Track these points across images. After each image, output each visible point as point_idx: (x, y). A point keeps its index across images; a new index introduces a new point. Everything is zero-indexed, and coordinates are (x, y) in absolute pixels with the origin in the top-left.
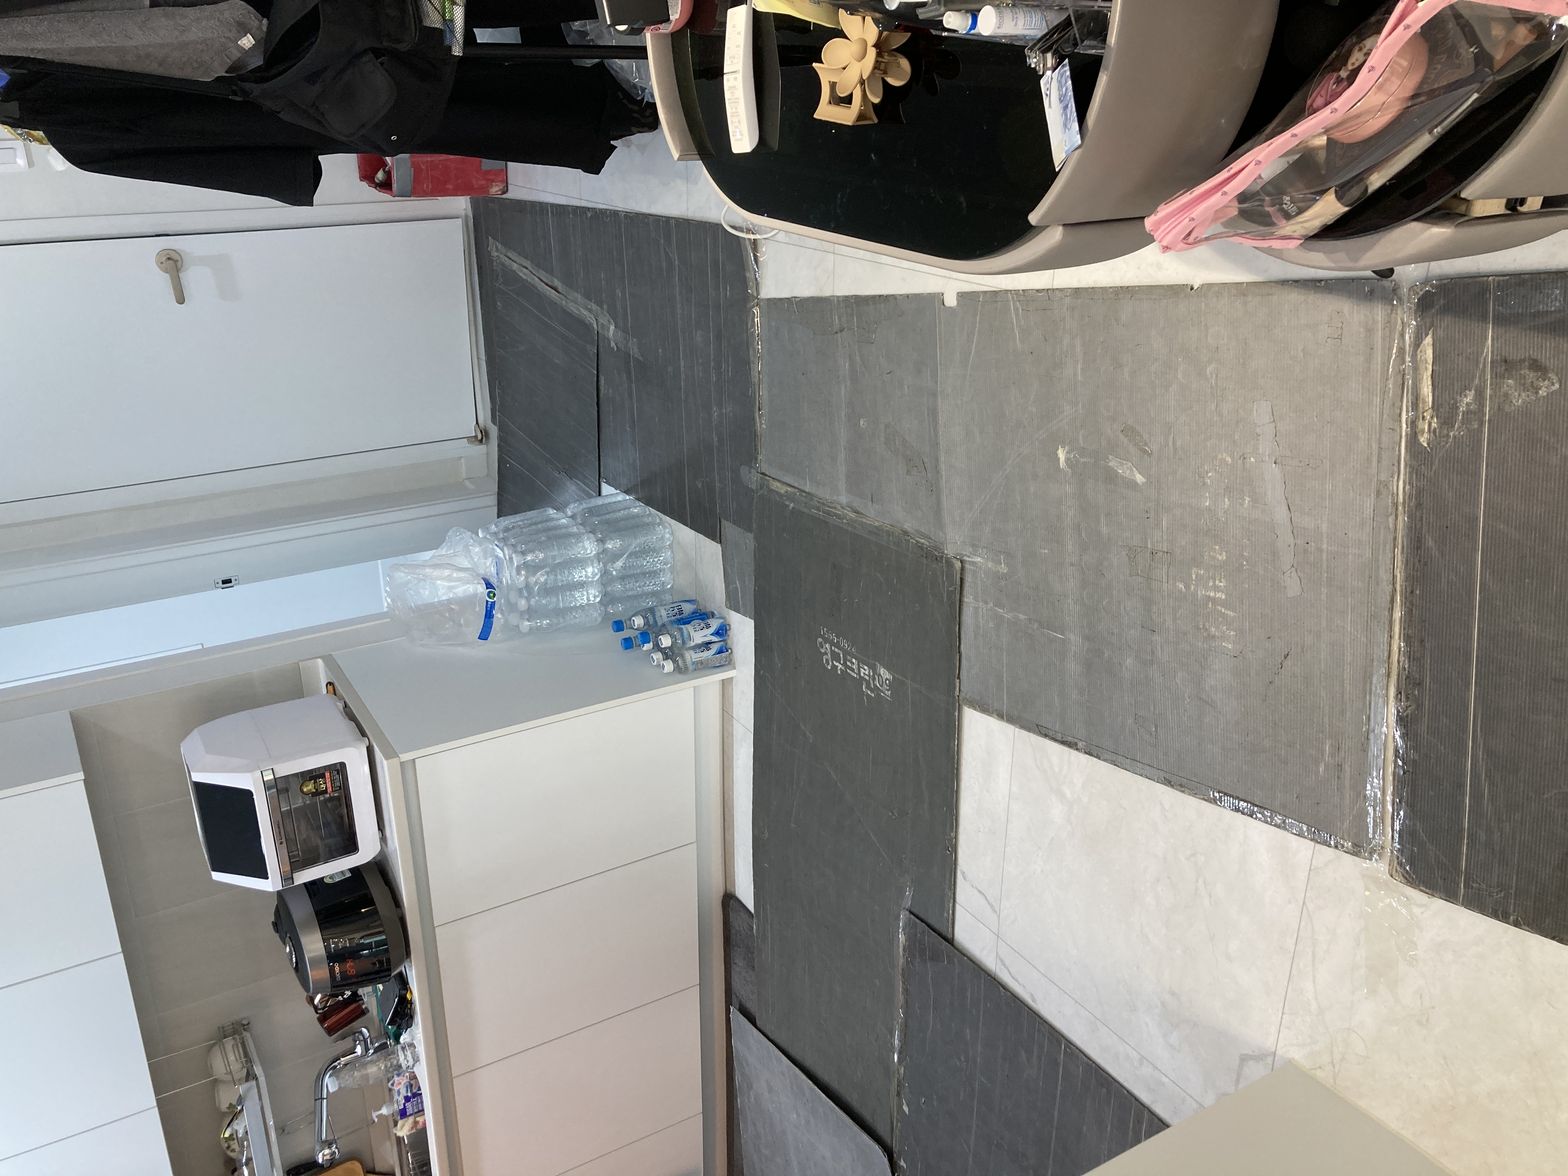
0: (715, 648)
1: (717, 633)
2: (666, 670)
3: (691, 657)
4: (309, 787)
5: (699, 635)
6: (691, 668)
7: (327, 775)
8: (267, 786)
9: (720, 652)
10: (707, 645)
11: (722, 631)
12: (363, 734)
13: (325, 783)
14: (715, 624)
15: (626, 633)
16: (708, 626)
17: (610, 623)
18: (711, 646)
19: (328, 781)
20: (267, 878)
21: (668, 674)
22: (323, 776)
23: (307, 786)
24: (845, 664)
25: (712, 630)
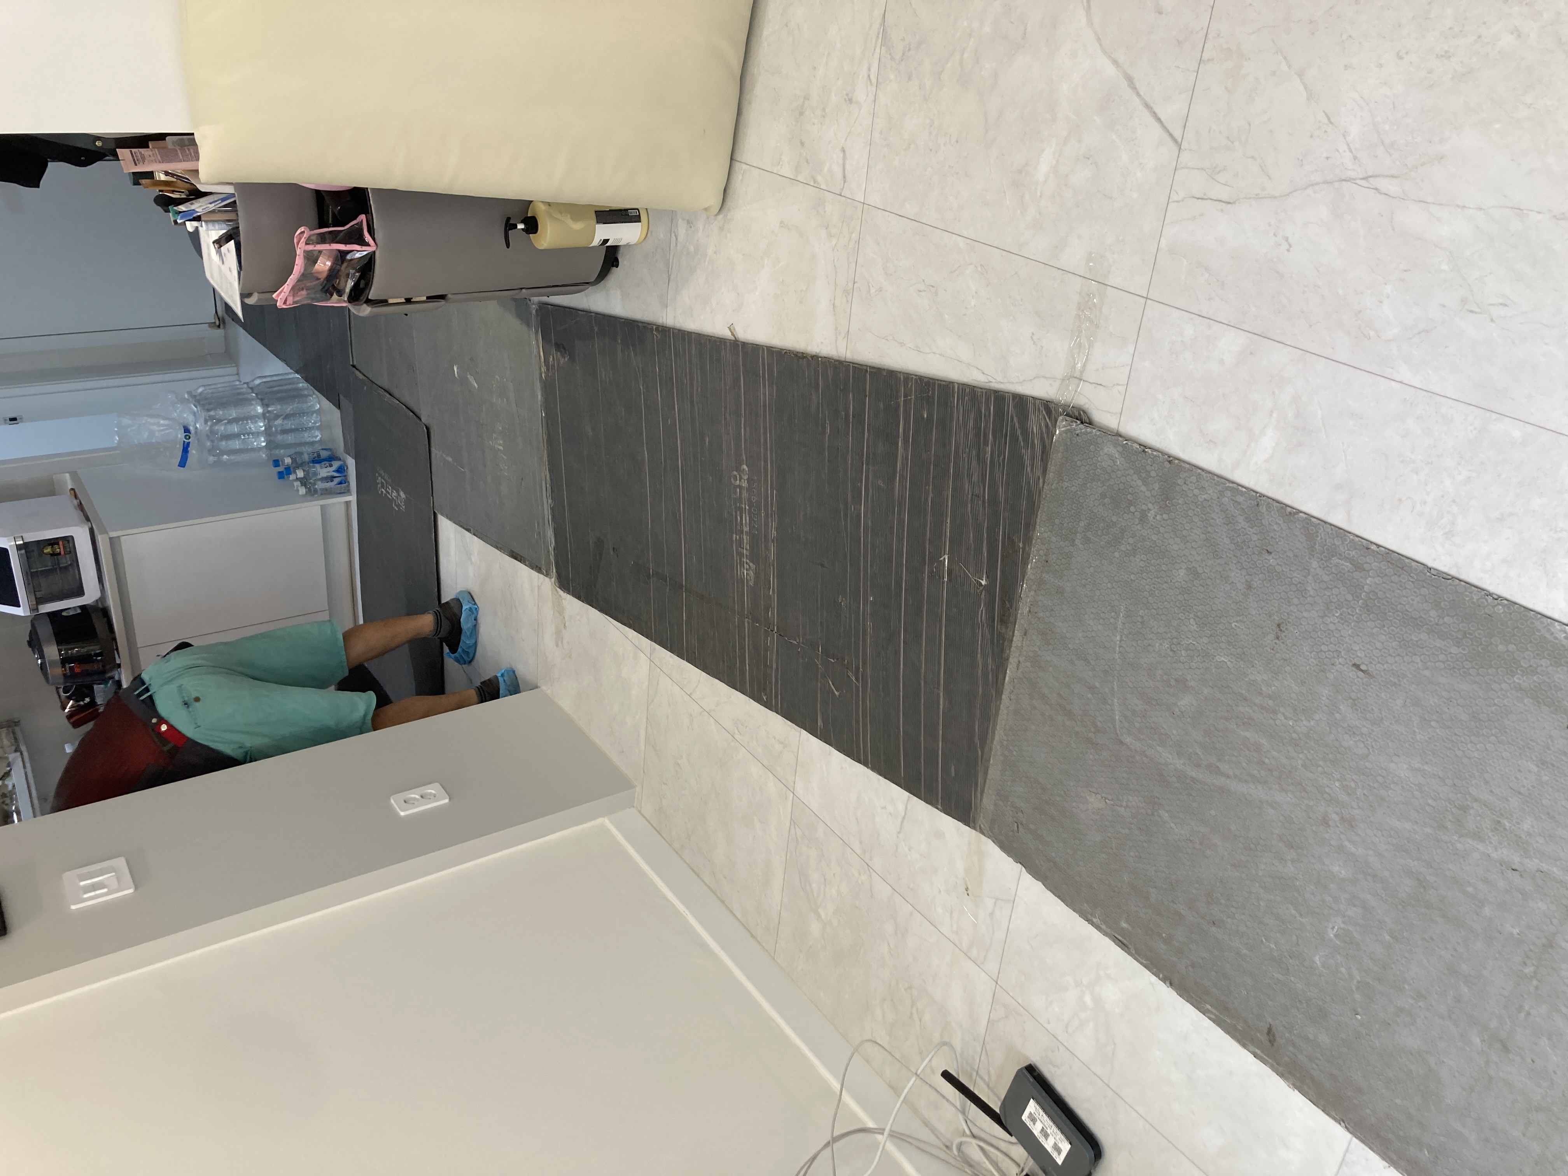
0: (336, 480)
1: (338, 471)
2: (300, 493)
3: (320, 485)
4: (48, 550)
5: (324, 471)
6: (319, 492)
7: (61, 543)
8: (19, 547)
9: (340, 483)
10: (332, 478)
11: (341, 470)
12: (88, 519)
13: (60, 548)
14: (336, 464)
15: (281, 469)
16: (331, 466)
17: (271, 462)
18: (335, 479)
19: (62, 547)
20: (20, 606)
21: (302, 496)
22: (58, 544)
23: (47, 549)
24: (386, 490)
25: (334, 468)
